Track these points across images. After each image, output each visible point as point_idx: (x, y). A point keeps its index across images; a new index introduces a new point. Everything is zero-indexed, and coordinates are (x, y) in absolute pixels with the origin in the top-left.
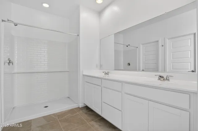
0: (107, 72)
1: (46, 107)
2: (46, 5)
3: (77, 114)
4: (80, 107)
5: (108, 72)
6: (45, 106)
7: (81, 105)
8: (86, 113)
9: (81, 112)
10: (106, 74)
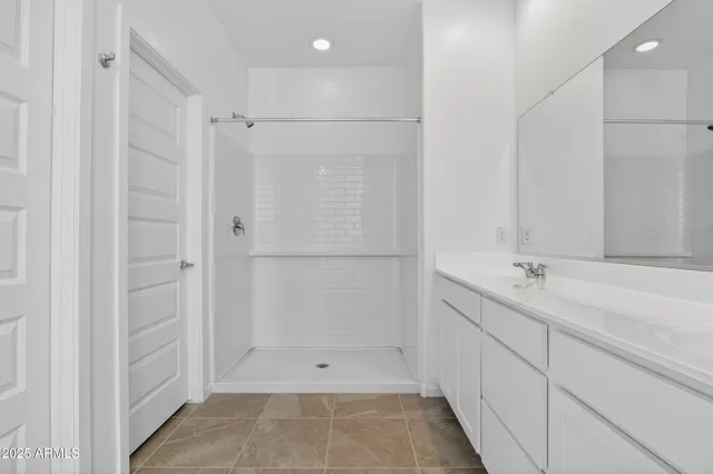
0: (535, 266)
1: (322, 366)
2: (322, 45)
3: (399, 417)
4: (424, 395)
5: (542, 266)
6: (320, 363)
7: (426, 390)
8: (432, 426)
9: (418, 413)
10: (530, 274)
